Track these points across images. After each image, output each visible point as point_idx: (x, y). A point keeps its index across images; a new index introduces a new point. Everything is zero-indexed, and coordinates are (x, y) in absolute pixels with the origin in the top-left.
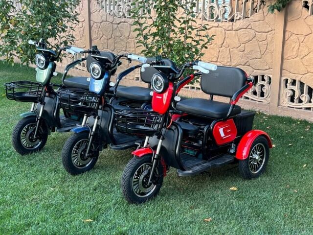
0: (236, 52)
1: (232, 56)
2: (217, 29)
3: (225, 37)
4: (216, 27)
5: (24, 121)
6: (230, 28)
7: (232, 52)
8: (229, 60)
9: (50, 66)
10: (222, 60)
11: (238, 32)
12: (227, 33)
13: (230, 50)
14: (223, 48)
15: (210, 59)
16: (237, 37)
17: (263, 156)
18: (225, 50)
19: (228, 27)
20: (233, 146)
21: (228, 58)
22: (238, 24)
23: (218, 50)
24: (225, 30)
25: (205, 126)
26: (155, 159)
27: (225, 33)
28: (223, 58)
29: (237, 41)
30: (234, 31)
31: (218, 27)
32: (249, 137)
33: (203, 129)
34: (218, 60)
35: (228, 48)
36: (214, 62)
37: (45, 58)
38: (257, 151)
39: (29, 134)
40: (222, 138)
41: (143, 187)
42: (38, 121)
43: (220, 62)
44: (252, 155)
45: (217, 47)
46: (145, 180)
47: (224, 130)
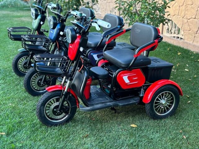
5: (20, 54)
9: (39, 17)
15: (191, 16)
17: (173, 102)
20: (142, 90)
23: (196, 10)
26: (64, 95)
32: (159, 84)
33: (112, 75)
34: (196, 17)
36: (193, 18)
37: (35, 12)
38: (165, 97)
39: (24, 63)
40: (126, 84)
41: (54, 115)
42: (30, 55)
43: (197, 19)
44: (158, 100)
45: (196, 7)
46: (56, 109)
47: (128, 78)
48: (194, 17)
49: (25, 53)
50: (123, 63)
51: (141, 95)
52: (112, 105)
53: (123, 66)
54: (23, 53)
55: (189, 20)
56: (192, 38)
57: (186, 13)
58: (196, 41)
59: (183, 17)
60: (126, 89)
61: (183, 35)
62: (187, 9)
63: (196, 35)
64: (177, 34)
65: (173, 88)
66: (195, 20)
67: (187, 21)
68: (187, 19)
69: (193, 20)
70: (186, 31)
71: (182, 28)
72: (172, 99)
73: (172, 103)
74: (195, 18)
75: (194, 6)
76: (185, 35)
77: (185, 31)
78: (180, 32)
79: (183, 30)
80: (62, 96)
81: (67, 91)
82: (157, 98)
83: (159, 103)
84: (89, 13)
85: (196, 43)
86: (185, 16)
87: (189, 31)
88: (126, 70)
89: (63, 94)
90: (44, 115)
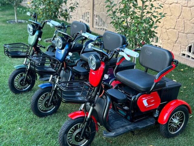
0: (189, 23)
1: (185, 26)
2: (176, 4)
3: (182, 11)
4: (175, 3)
5: (17, 71)
6: (185, 5)
7: (186, 23)
8: (183, 29)
9: (37, 33)
10: (178, 28)
11: (192, 8)
12: (183, 8)
13: (184, 21)
14: (179, 19)
15: (170, 27)
16: (190, 12)
18: (180, 21)
19: (184, 4)
20: (157, 111)
21: (182, 27)
22: (192, 3)
23: (176, 21)
24: (182, 6)
25: (133, 95)
26: (87, 121)
27: (182, 8)
28: (179, 26)
29: (190, 15)
30: (189, 7)
31: (177, 3)
32: (172, 106)
33: (131, 98)
34: (176, 28)
35: (183, 20)
36: (172, 29)
37: (33, 28)
38: (177, 117)
39: (20, 80)
40: (145, 107)
41: (76, 142)
42: (27, 72)
43: (177, 30)
44: (172, 120)
45: (175, 18)
46: (78, 136)
47: (147, 101)
48: (173, 27)
49: (21, 70)
50: (142, 87)
51: (156, 116)
52: (132, 129)
53: (142, 90)
54: (20, 70)
55: (167, 30)
56: (170, 47)
57: (164, 23)
58: (175, 50)
59: (162, 27)
60: (144, 112)
61: (161, 44)
62: (166, 19)
63: (175, 44)
64: (155, 43)
65: (185, 107)
66: (174, 31)
67: (166, 31)
68: (166, 29)
69: (172, 31)
70: (165, 40)
71: (160, 37)
72: (183, 118)
73: (182, 121)
74: (174, 29)
75: (173, 17)
76: (164, 43)
77: (163, 40)
78: (158, 41)
79: (161, 39)
80: (85, 122)
81: (90, 118)
82: (172, 119)
83: (172, 122)
84: (84, 28)
85: (175, 52)
86: (164, 26)
87: (167, 40)
88: (145, 94)
89: (85, 121)
90: (67, 143)
